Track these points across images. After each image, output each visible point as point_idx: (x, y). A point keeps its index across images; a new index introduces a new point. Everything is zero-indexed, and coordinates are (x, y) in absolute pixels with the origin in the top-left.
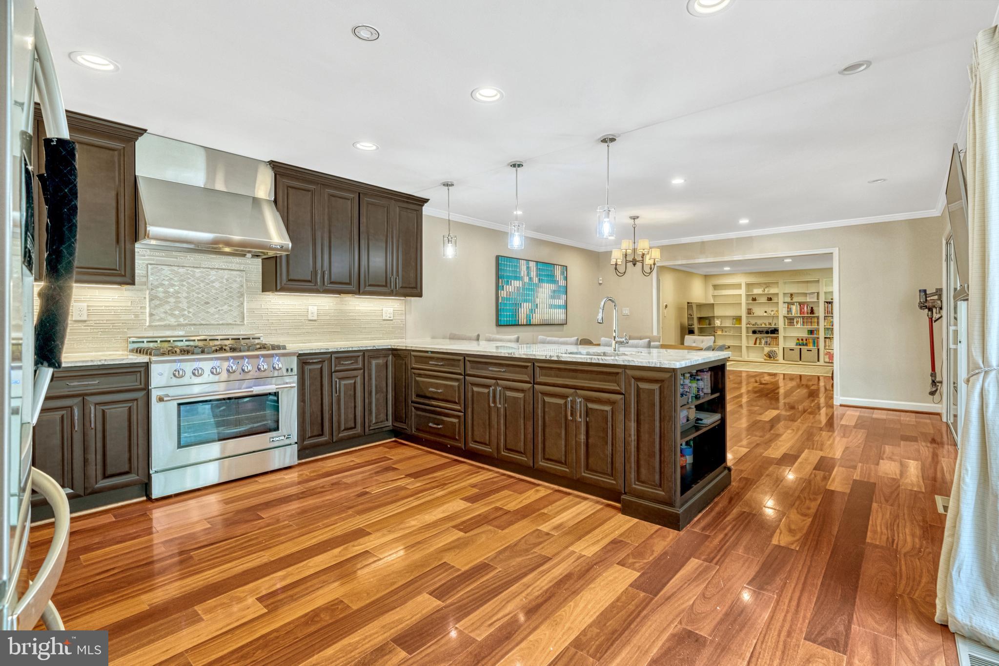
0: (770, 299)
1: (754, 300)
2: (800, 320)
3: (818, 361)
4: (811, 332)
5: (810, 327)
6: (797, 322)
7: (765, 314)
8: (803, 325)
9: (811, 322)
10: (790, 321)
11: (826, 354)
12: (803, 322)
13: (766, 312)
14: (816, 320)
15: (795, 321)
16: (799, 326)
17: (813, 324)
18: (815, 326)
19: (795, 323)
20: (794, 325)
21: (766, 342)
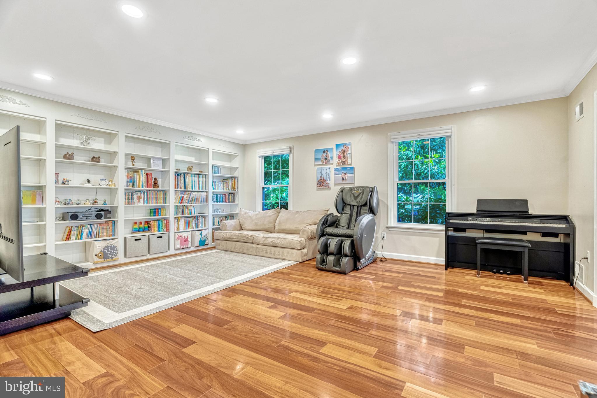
0: (95, 159)
1: (69, 157)
2: (143, 196)
3: (169, 249)
4: (155, 211)
5: (153, 205)
6: (139, 199)
7: (87, 185)
8: (148, 203)
9: (157, 198)
10: (130, 196)
11: (178, 239)
12: (147, 198)
13: (88, 181)
14: (162, 196)
15: (135, 196)
16: (141, 203)
17: (159, 201)
18: (161, 204)
19: (135, 200)
20: (134, 203)
21: (90, 233)
